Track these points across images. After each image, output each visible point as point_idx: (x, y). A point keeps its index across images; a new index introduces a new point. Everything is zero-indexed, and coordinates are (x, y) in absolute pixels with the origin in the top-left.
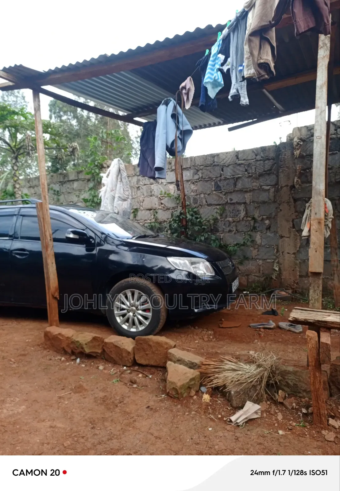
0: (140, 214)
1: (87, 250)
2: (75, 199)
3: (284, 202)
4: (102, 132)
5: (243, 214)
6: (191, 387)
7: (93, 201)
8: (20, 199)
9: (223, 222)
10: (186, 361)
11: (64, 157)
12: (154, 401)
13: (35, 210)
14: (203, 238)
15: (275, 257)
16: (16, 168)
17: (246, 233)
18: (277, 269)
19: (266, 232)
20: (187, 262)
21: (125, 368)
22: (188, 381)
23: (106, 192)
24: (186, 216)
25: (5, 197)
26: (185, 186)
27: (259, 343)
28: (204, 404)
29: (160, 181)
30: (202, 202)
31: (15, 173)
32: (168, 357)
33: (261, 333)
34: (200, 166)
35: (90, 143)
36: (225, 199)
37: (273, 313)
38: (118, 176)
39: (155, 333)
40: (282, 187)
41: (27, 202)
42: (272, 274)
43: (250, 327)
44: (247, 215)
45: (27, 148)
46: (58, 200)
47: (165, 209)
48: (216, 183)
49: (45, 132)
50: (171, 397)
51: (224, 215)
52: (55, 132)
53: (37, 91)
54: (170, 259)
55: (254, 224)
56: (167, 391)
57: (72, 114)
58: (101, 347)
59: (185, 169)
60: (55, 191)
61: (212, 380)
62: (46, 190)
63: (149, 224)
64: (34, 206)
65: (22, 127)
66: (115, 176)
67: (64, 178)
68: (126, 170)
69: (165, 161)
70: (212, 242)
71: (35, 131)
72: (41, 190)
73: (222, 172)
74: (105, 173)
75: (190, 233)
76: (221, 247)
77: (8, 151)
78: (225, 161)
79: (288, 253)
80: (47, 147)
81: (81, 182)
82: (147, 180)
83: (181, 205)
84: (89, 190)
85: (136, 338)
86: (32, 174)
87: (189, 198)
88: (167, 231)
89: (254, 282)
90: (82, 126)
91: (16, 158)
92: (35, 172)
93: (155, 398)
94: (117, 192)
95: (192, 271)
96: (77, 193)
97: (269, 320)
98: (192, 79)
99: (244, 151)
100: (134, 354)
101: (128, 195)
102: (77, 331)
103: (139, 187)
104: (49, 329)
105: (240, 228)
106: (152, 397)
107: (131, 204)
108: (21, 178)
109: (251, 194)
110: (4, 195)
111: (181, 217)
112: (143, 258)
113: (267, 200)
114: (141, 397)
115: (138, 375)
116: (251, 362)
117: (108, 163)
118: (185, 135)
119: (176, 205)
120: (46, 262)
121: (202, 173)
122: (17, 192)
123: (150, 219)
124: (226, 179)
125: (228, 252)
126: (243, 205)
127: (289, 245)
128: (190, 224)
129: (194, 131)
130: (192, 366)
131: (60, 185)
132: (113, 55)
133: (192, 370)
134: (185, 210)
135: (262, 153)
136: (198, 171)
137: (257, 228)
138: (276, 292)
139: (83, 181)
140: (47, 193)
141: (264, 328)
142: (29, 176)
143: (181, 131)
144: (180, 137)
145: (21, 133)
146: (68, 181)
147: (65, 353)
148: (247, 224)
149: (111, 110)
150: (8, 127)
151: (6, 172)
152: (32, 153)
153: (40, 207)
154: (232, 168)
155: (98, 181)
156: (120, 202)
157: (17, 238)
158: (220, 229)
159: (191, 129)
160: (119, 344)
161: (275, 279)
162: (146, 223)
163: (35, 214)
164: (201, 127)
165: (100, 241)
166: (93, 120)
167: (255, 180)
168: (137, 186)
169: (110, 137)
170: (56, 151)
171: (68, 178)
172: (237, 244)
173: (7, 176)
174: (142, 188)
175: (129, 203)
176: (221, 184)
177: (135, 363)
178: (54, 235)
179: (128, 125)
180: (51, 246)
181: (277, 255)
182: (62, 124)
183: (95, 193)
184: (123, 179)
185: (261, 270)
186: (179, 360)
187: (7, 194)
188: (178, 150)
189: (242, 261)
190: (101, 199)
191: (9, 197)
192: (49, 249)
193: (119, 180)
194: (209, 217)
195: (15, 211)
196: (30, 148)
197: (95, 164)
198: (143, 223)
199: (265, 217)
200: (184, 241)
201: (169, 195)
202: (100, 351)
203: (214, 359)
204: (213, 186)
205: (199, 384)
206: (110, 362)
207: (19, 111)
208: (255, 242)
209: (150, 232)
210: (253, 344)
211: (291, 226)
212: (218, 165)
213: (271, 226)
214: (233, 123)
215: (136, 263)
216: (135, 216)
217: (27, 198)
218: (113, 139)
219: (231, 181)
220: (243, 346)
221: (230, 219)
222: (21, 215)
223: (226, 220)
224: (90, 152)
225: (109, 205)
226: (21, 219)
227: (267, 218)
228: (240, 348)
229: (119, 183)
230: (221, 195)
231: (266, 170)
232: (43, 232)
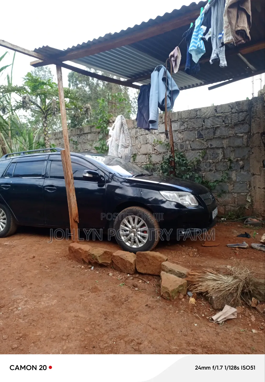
0: (138, 158)
1: (99, 186)
2: (89, 147)
3: (255, 146)
4: (108, 95)
5: (221, 156)
6: (179, 291)
7: (102, 149)
8: (49, 148)
9: (204, 163)
10: (176, 271)
11: (80, 115)
12: (152, 301)
13: (60, 156)
14: (188, 176)
15: (248, 191)
16: (45, 125)
17: (224, 172)
18: (249, 201)
19: (240, 171)
20: (176, 195)
21: (129, 275)
22: (178, 287)
23: (112, 141)
24: (174, 159)
25: (38, 147)
26: (173, 135)
27: (234, 260)
28: (190, 305)
29: (154, 131)
30: (187, 147)
31: (45, 129)
32: (161, 268)
33: (236, 251)
34: (186, 118)
35: (99, 104)
36: (206, 145)
37: (246, 235)
38: (121, 129)
39: (151, 249)
40: (253, 134)
41: (54, 150)
42: (245, 205)
43: (227, 246)
44: (224, 157)
45: (53, 110)
46: (77, 148)
47: (157, 154)
48: (199, 132)
49: (66, 97)
50: (165, 299)
51: (206, 157)
52: (73, 96)
53: (60, 65)
54: (163, 193)
55: (230, 164)
56: (162, 294)
57: (85, 83)
58: (110, 259)
59: (173, 121)
60: (74, 141)
61: (197, 287)
62: (68, 141)
63: (145, 166)
64: (59, 153)
65: (49, 94)
66: (118, 129)
67: (81, 132)
68: (127, 124)
69: (157, 115)
70: (196, 179)
71: (58, 96)
72: (64, 141)
73: (203, 123)
74: (111, 127)
75: (177, 172)
76: (203, 183)
77: (39, 113)
78: (206, 114)
79: (259, 188)
80: (67, 108)
81: (93, 134)
82: (143, 131)
83: (170, 150)
84: (99, 141)
85: (137, 253)
86: (57, 129)
87: (177, 144)
88: (159, 171)
89: (230, 211)
90: (93, 91)
91: (46, 118)
92: (59, 127)
93: (151, 299)
94: (120, 141)
95: (180, 202)
96: (91, 143)
97: (243, 241)
98: (179, 48)
99: (221, 106)
100: (135, 265)
101: (129, 144)
102: (92, 247)
103: (137, 137)
104: (72, 245)
105: (219, 168)
106: (150, 298)
107: (131, 150)
108: (49, 132)
109: (228, 140)
110: (38, 146)
111: (170, 160)
112: (141, 192)
113: (241, 145)
114: (141, 297)
115: (139, 281)
116: (229, 274)
117: (113, 119)
118: (173, 94)
119: (166, 150)
120: (69, 195)
121: (187, 125)
122: (47, 143)
123: (146, 162)
124: (207, 128)
125: (209, 187)
126: (221, 149)
127: (260, 181)
128: (177, 165)
129: (181, 91)
130: (181, 275)
131: (77, 137)
132: (116, 33)
133: (181, 279)
134: (174, 154)
135: (236, 107)
136: (184, 122)
137: (233, 168)
138: (249, 219)
139: (95, 133)
140: (68, 143)
141: (239, 248)
142: (55, 131)
143: (170, 91)
144: (169, 96)
145: (48, 99)
146: (84, 134)
147: (84, 262)
148: (225, 164)
149: (115, 77)
150: (39, 94)
151: (39, 128)
152: (57, 113)
153: (64, 154)
154: (212, 120)
155: (106, 133)
156: (123, 149)
157: (48, 177)
158: (202, 169)
159: (178, 89)
160: (124, 257)
161: (247, 208)
162: (142, 165)
163: (60, 159)
164: (186, 88)
165: (109, 179)
166: (101, 86)
167: (231, 129)
168: (136, 136)
169: (114, 99)
170: (74, 111)
171: (84, 131)
172: (216, 181)
173: (39, 131)
174: (139, 138)
175: (129, 149)
176: (202, 133)
177: (136, 272)
178: (74, 174)
179: (128, 89)
180: (73, 183)
181: (249, 189)
182: (78, 90)
183: (104, 143)
184: (125, 131)
185: (236, 201)
186: (170, 271)
187: (39, 144)
188: (168, 106)
189: (220, 194)
190: (108, 147)
191: (41, 147)
192: (71, 185)
193: (122, 132)
194: (193, 159)
195: (46, 157)
196: (55, 109)
197: (103, 120)
198: (141, 165)
199: (239, 159)
200: (172, 178)
201: (161, 143)
202: (109, 262)
203: (198, 271)
204: (196, 134)
205: (186, 290)
206: (117, 270)
207: (47, 82)
208: (231, 179)
209: (146, 172)
210: (229, 260)
211: (262, 165)
212: (200, 118)
213: (245, 166)
214: (212, 83)
215: (136, 196)
216: (134, 160)
217: (54, 147)
218: (117, 100)
219: (211, 130)
220: (221, 261)
221: (211, 161)
222: (50, 160)
223: (207, 161)
224: (100, 111)
225: (114, 151)
226: (50, 163)
227: (241, 160)
228: (219, 263)
229: (121, 134)
230: (203, 142)
231: (240, 120)
232: (66, 173)
